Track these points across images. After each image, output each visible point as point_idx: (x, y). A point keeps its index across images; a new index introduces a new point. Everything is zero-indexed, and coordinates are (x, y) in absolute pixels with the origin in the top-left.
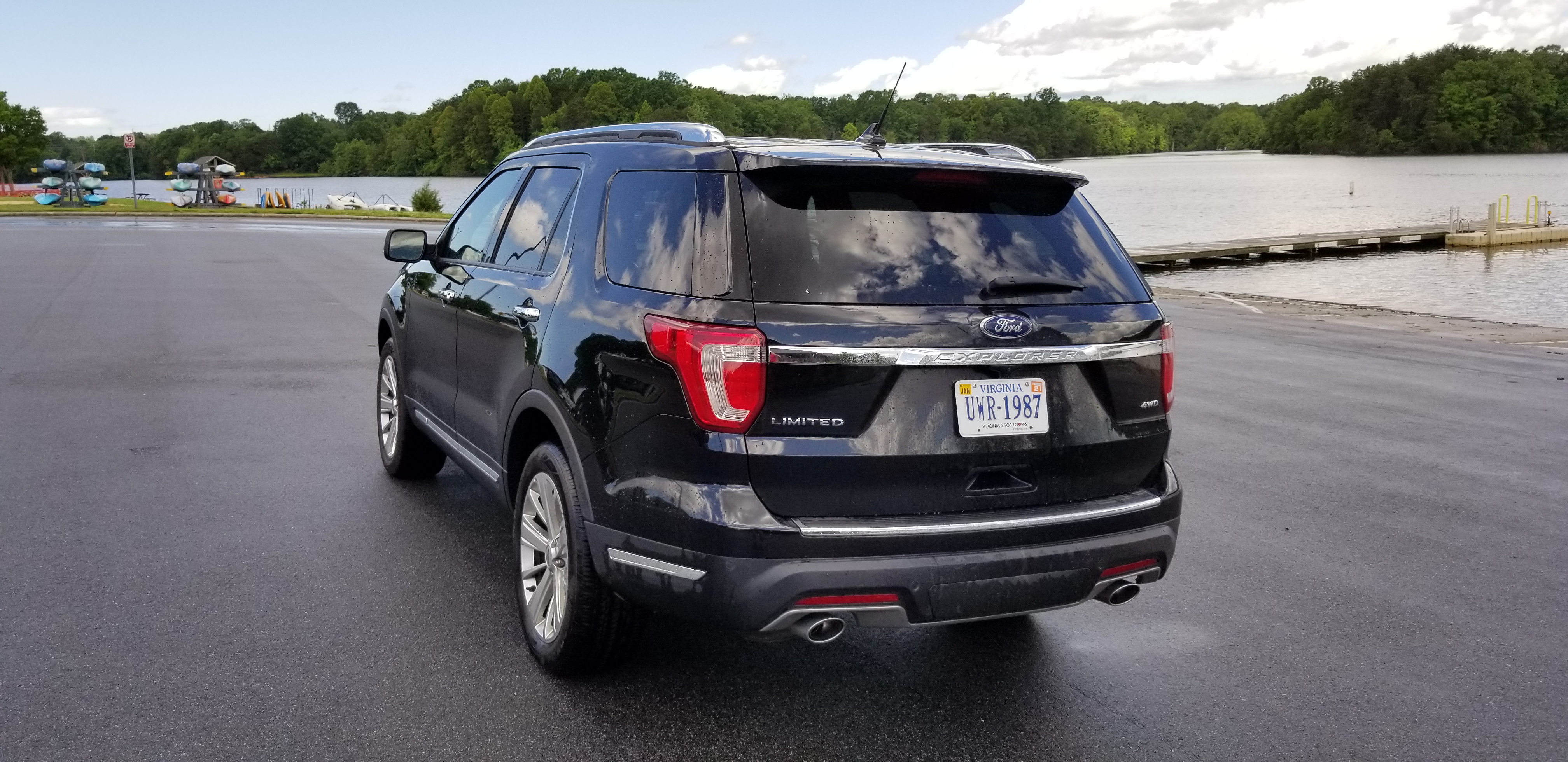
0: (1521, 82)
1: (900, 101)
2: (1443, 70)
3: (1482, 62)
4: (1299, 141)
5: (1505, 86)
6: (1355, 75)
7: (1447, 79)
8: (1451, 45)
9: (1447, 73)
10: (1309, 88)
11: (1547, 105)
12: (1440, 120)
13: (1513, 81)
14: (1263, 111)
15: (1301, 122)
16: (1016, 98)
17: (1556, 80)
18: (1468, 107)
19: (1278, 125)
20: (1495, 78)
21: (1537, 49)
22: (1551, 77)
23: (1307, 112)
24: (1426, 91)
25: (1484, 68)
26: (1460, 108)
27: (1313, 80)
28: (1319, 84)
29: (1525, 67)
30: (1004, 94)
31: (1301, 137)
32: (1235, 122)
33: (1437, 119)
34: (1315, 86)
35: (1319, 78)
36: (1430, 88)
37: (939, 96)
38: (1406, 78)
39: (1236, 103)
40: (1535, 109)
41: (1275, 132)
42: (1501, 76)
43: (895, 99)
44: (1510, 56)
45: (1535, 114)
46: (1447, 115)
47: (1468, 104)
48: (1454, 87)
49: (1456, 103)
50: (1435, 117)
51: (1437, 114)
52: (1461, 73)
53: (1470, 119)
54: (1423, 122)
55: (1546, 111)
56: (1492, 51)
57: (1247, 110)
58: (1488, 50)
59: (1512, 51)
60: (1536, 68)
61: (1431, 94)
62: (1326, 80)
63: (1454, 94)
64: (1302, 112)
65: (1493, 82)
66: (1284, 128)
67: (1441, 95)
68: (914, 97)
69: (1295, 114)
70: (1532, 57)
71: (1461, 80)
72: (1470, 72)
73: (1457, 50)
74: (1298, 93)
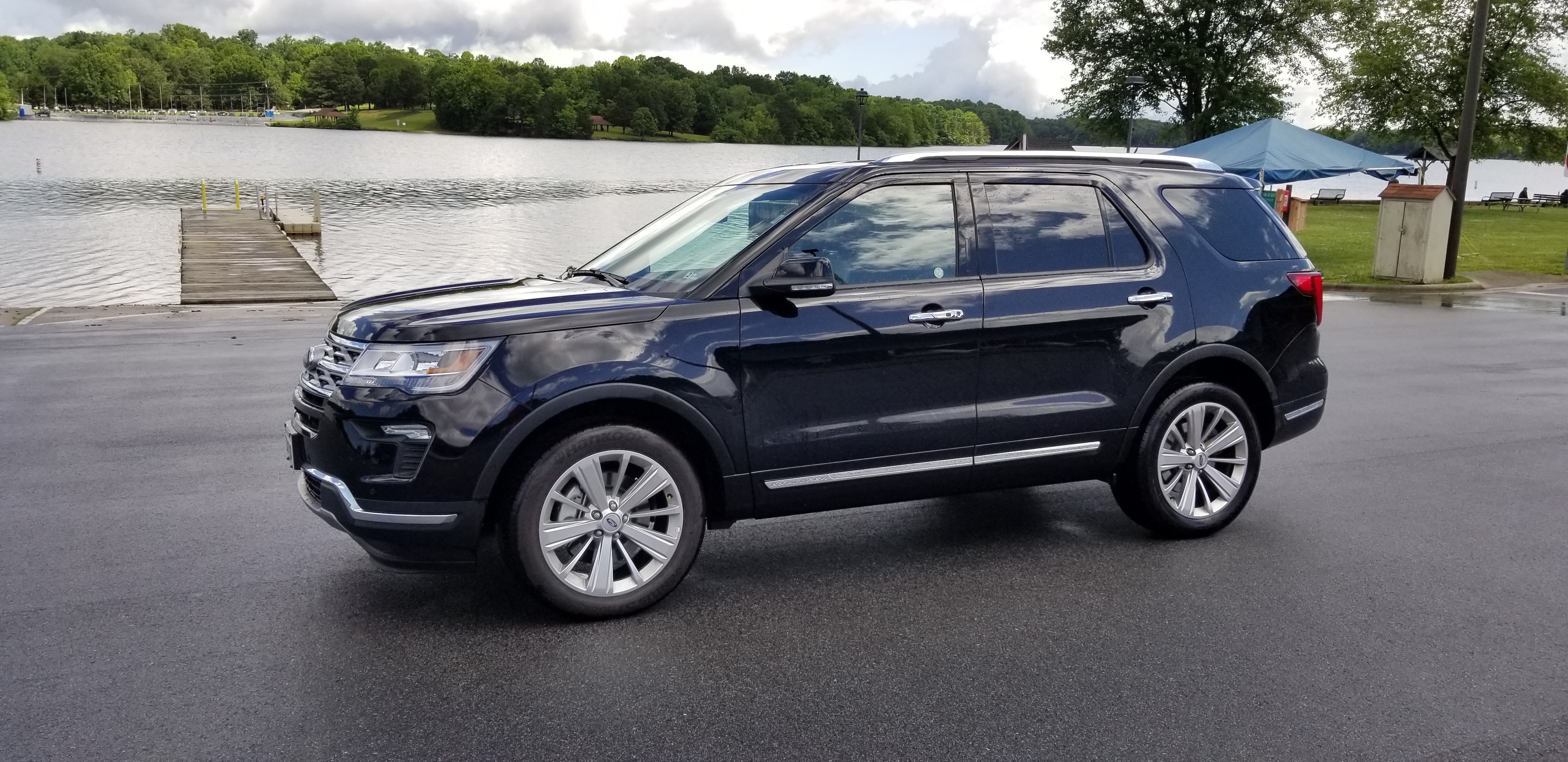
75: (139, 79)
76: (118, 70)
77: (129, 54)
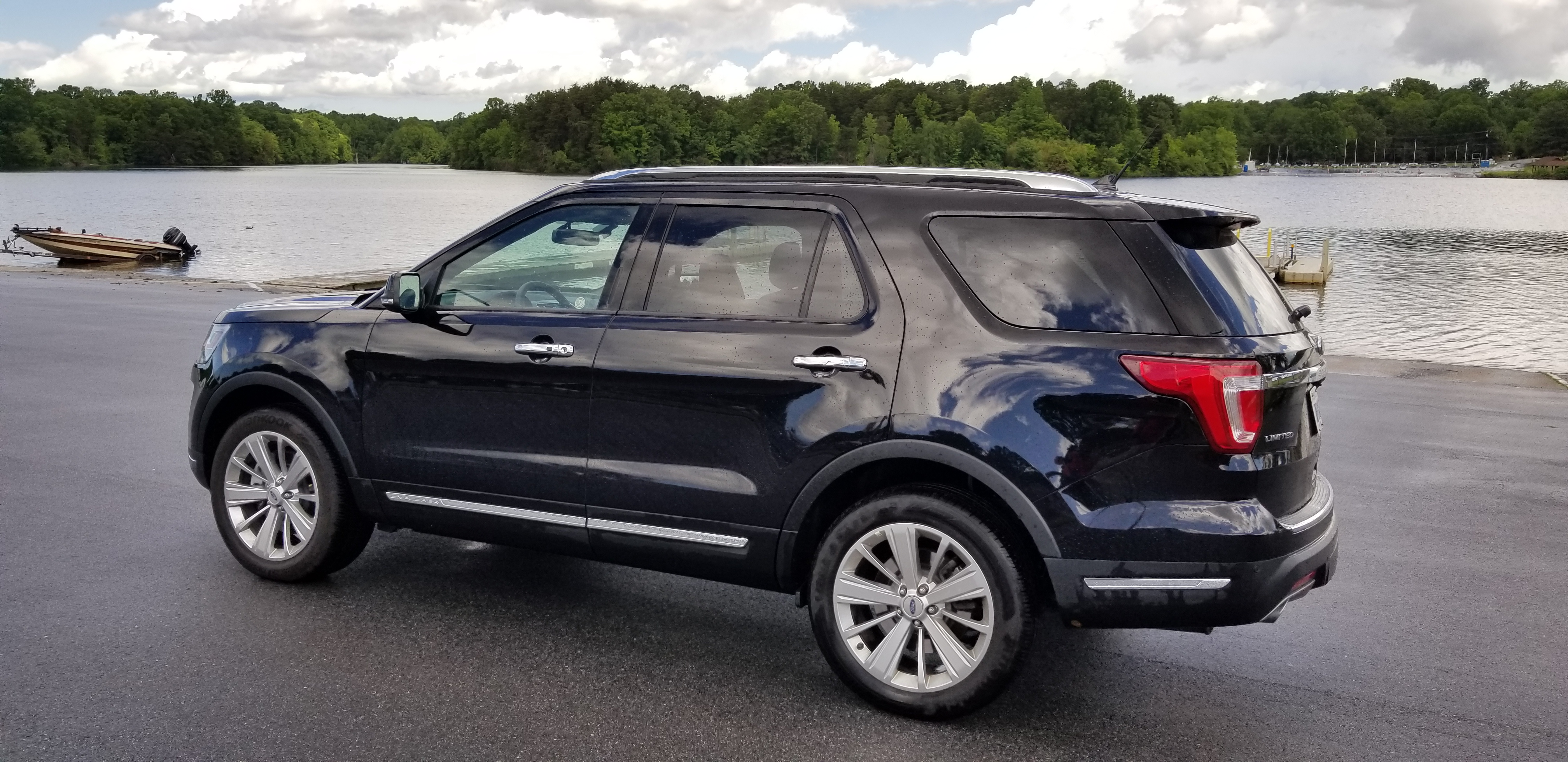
0: (663, 115)
1: (39, 93)
2: (602, 100)
3: (633, 95)
4: (483, 158)
5: (652, 117)
6: (528, 98)
7: (607, 108)
8: (607, 78)
9: (606, 104)
10: (487, 108)
11: (683, 136)
12: (603, 144)
13: (657, 113)
14: (442, 127)
15: (483, 140)
16: (184, 99)
17: (689, 115)
18: (625, 134)
19: (461, 141)
20: (644, 110)
21: (672, 87)
22: (686, 112)
23: (488, 131)
24: (589, 118)
25: (634, 100)
26: (619, 135)
27: (490, 101)
28: (495, 105)
29: (666, 102)
30: (168, 93)
31: (485, 154)
32: (416, 136)
33: (601, 144)
34: (492, 106)
35: (495, 99)
36: (593, 115)
37: (89, 91)
38: (572, 105)
39: (415, 118)
40: (676, 139)
41: (459, 148)
42: (648, 110)
43: (33, 91)
44: (654, 92)
45: (676, 142)
46: (608, 140)
47: (625, 132)
48: (611, 116)
49: (615, 129)
50: (599, 141)
51: (601, 139)
52: (617, 104)
53: (627, 145)
54: (590, 146)
55: (684, 141)
56: (639, 86)
57: (426, 125)
58: (636, 85)
59: (653, 86)
60: (674, 103)
61: (594, 120)
62: (501, 102)
63: (613, 122)
64: (483, 130)
65: (642, 113)
66: (468, 144)
67: (603, 122)
68: (56, 89)
69: (477, 132)
70: (669, 94)
71: (617, 110)
72: (624, 103)
73: (611, 82)
74: (477, 112)
75: (1358, 135)
76: (1339, 126)
77: (1354, 110)
